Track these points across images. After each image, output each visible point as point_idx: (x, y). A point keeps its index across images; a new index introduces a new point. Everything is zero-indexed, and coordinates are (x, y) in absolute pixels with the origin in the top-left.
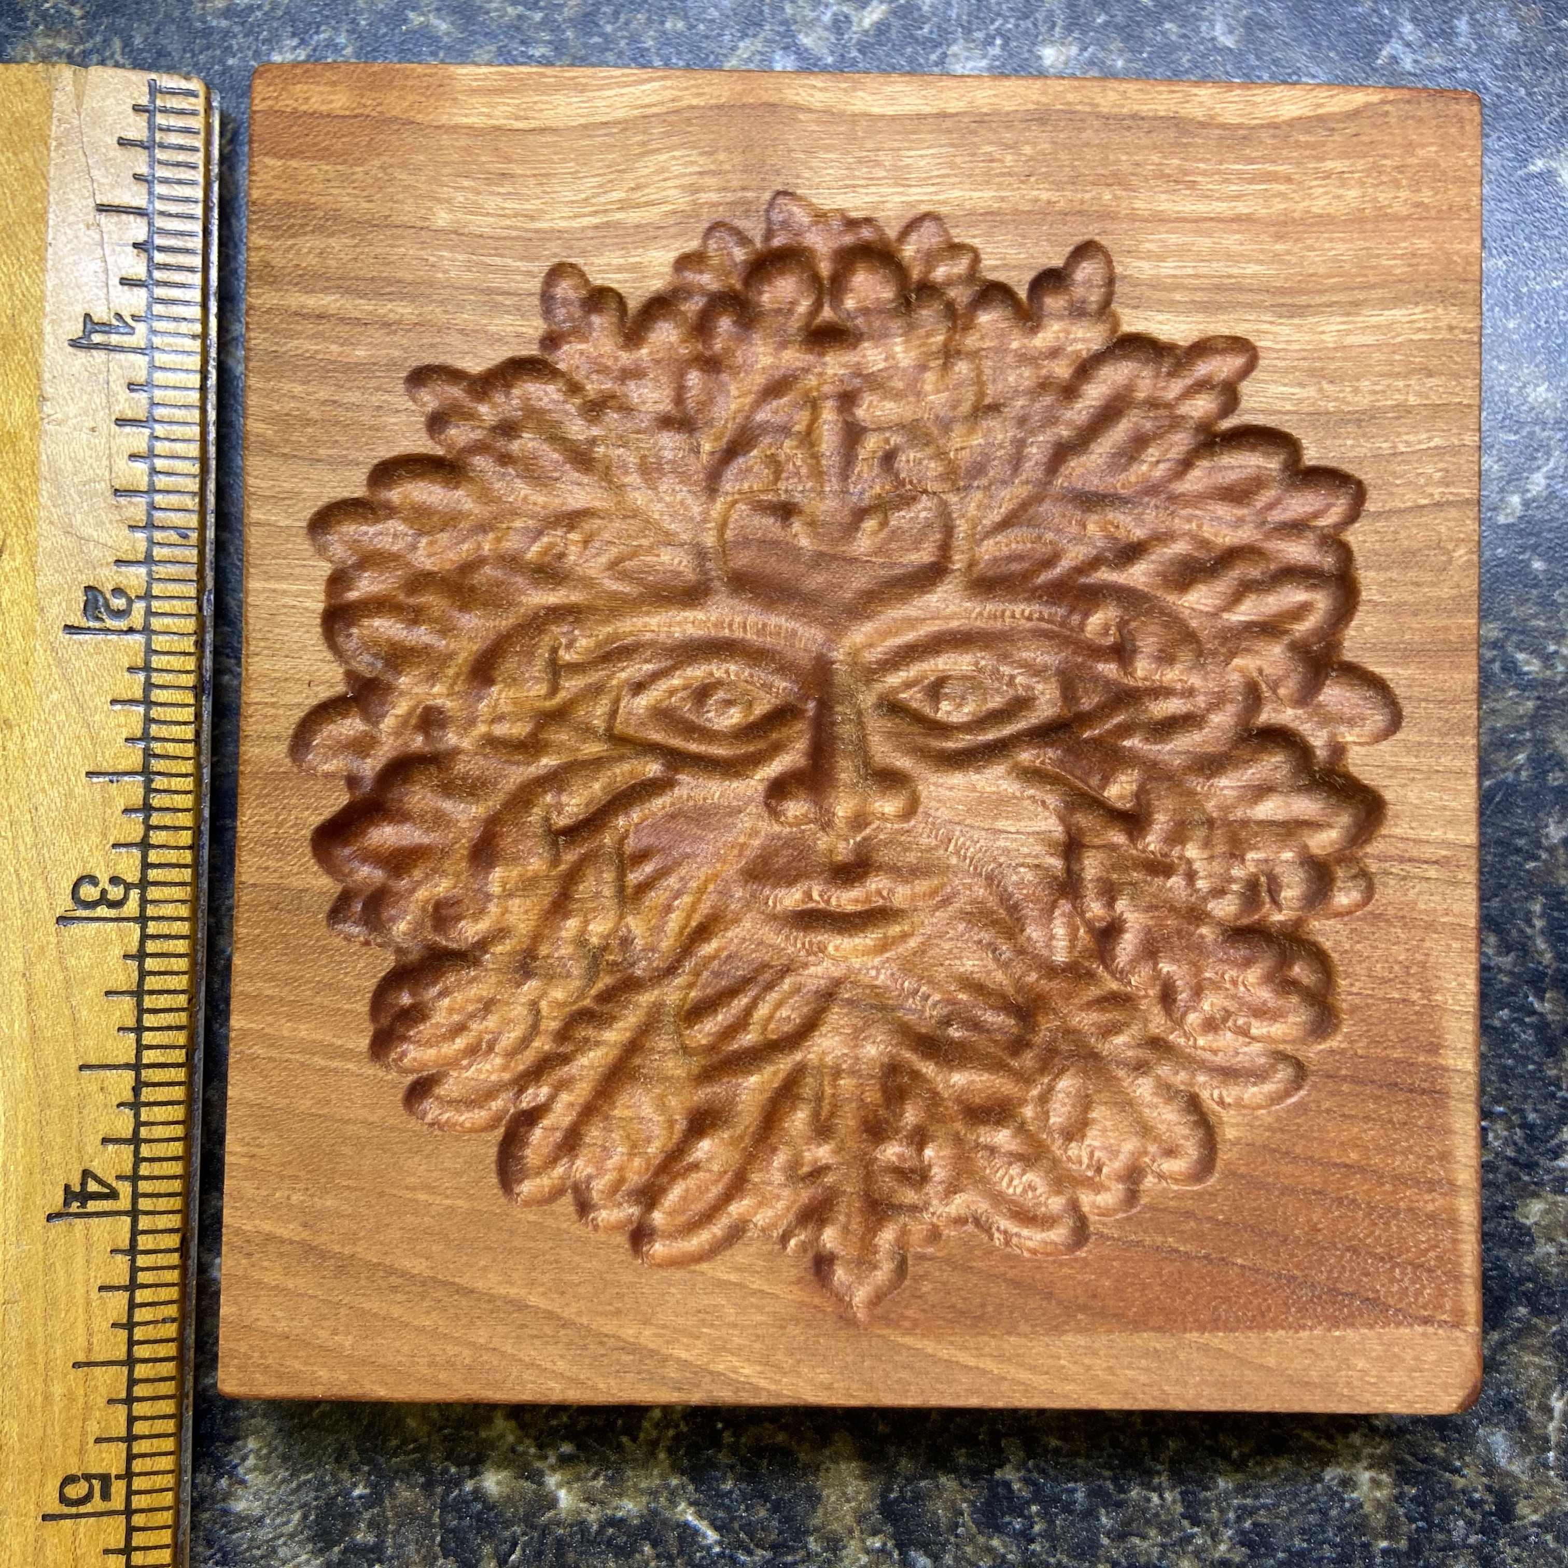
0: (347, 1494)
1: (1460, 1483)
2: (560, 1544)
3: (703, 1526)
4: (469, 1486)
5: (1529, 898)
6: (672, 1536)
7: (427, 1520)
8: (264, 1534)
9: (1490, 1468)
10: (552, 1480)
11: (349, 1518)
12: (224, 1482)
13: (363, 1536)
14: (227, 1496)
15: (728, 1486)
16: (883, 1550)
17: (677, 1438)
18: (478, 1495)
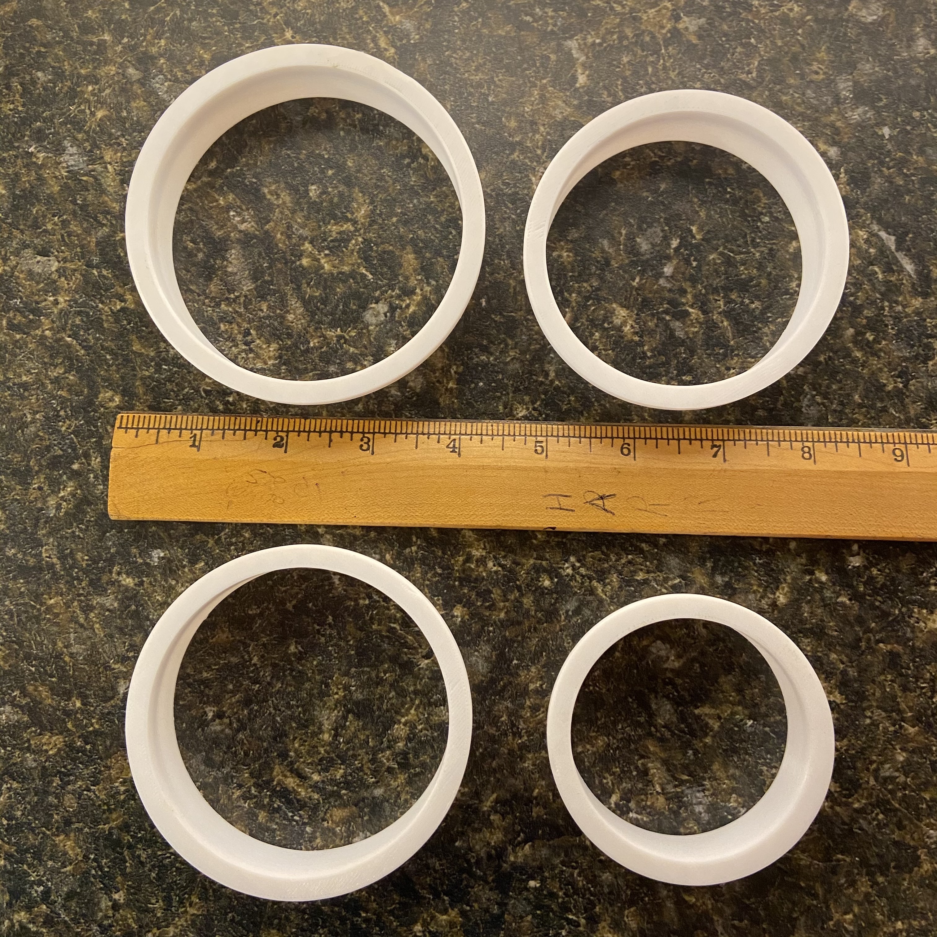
0: (261, 266)
1: (594, 255)
2: (326, 280)
3: (368, 274)
4: (298, 263)
5: (618, 80)
6: (358, 277)
7: (286, 274)
8: (237, 278)
9: (603, 251)
10: (323, 261)
11: (263, 273)
12: (225, 263)
13: (267, 278)
14: (226, 267)
15: (375, 262)
16: (421, 279)
17: (360, 249)
18: (301, 266)
